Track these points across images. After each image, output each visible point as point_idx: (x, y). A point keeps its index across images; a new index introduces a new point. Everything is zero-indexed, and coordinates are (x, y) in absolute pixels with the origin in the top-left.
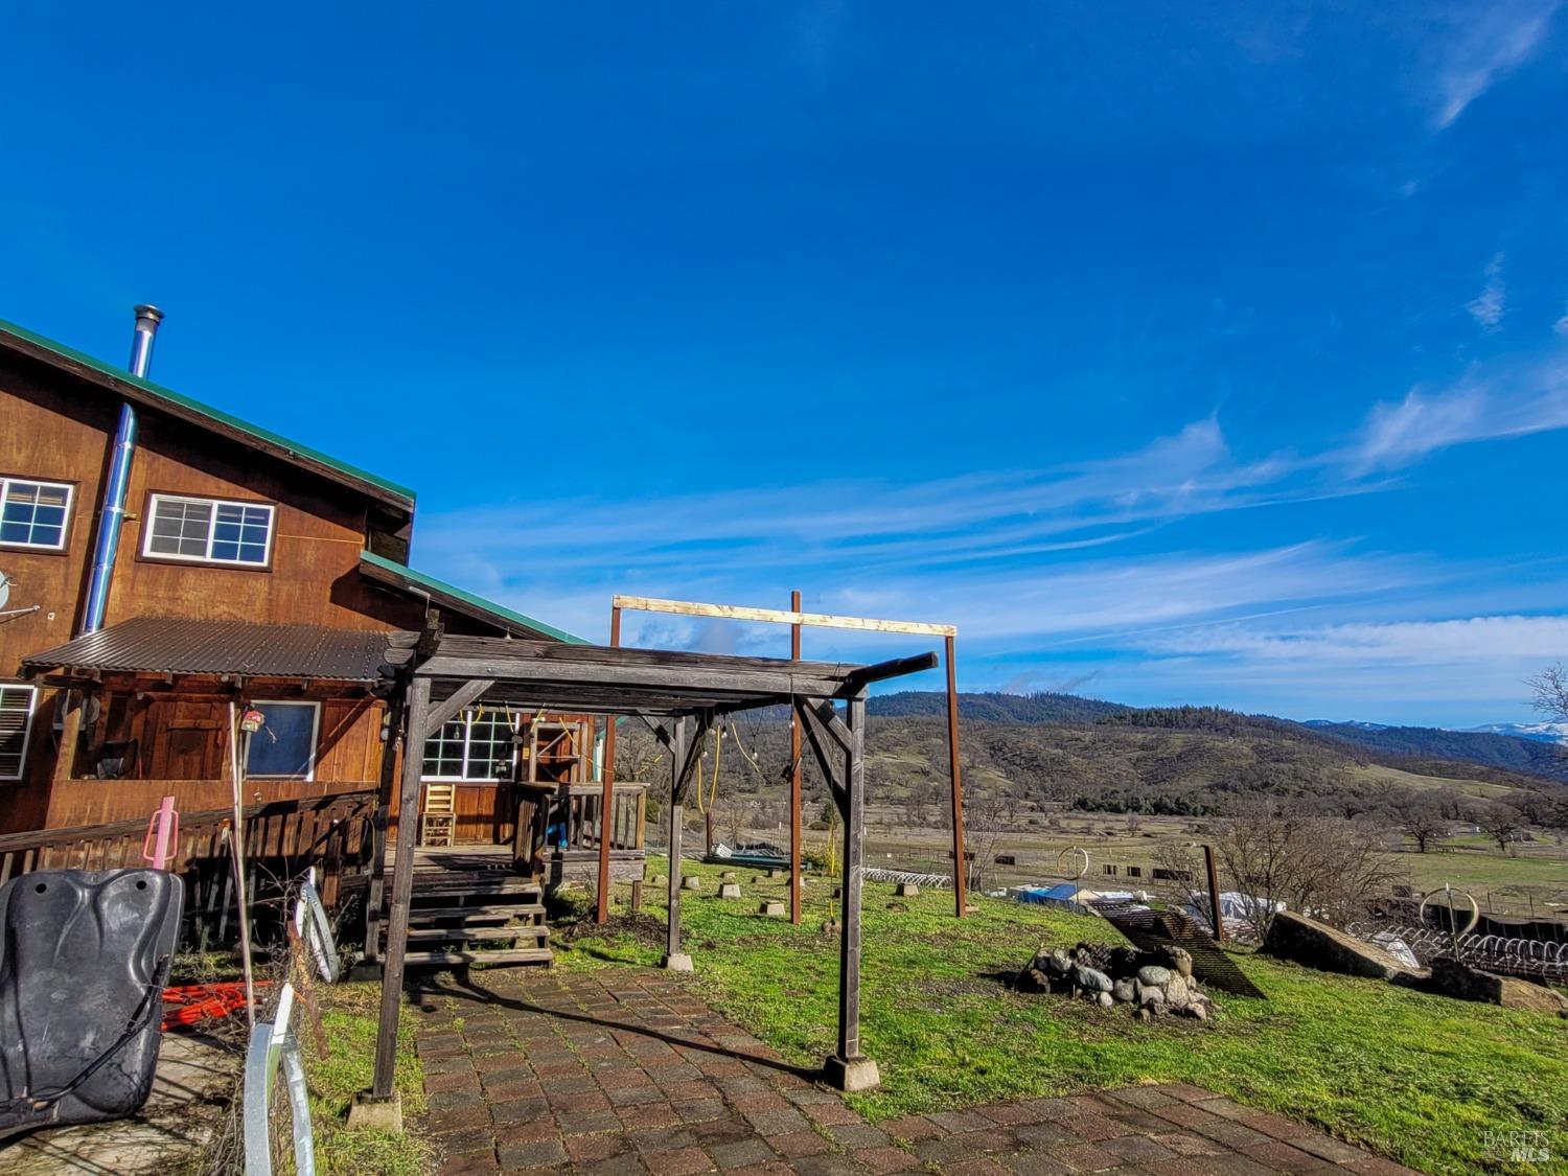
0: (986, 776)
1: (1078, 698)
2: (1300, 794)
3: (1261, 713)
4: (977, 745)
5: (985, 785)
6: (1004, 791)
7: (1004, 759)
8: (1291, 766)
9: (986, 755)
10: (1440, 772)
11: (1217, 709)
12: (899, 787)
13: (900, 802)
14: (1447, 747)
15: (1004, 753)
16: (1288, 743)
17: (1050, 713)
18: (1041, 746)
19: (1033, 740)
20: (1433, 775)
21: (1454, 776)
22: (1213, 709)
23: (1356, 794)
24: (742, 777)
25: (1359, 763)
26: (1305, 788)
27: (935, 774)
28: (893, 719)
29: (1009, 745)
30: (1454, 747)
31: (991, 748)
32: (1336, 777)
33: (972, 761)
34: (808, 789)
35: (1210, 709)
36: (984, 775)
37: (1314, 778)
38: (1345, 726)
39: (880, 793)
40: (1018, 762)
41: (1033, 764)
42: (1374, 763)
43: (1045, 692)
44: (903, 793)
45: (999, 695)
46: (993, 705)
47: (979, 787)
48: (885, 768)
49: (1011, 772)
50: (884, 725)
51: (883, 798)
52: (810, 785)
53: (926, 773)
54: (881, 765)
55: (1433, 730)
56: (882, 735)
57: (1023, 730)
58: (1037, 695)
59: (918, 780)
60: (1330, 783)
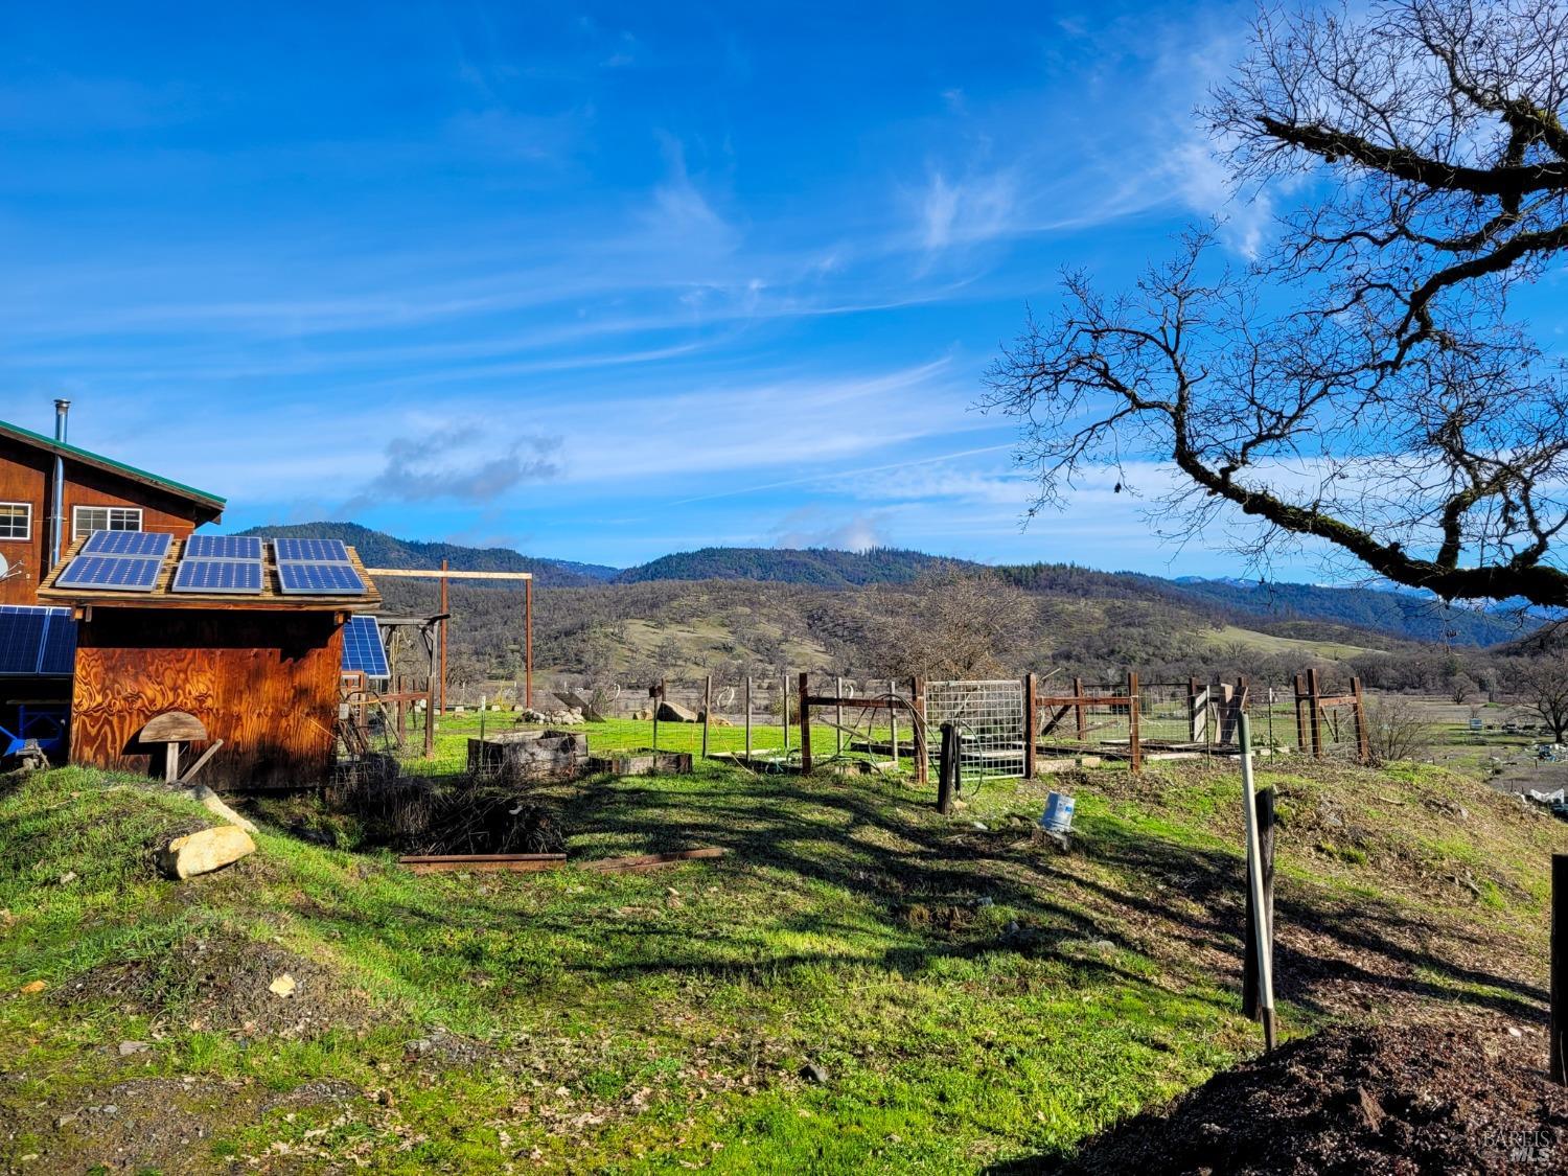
0: (803, 651)
1: (920, 555)
2: (1147, 662)
3: (1126, 570)
4: (793, 614)
5: (798, 661)
6: (822, 669)
7: (823, 631)
8: (1142, 632)
9: (802, 625)
10: (1299, 633)
11: (1072, 566)
12: (695, 667)
13: (693, 684)
14: (1321, 607)
15: (824, 623)
16: (1143, 604)
17: (887, 572)
18: (869, 614)
19: (861, 605)
20: (1291, 637)
21: (1313, 637)
22: (1068, 565)
23: (1205, 660)
24: (493, 661)
25: (1217, 626)
26: (1154, 654)
27: (740, 649)
28: (690, 583)
29: (831, 613)
30: (1327, 604)
31: (809, 618)
32: (1187, 641)
33: (785, 634)
34: (580, 672)
35: (1065, 567)
36: (799, 649)
37: (1163, 644)
38: (1215, 583)
39: (670, 674)
40: (840, 633)
41: (856, 633)
42: (1231, 624)
43: (882, 547)
44: (697, 673)
45: (825, 551)
46: (817, 564)
47: (792, 664)
48: (678, 644)
49: (832, 645)
50: (678, 591)
51: (674, 681)
52: (583, 667)
53: (727, 649)
54: (671, 640)
55: (1307, 586)
56: (675, 604)
57: (848, 594)
58: (871, 552)
59: (718, 658)
60: (1180, 649)
